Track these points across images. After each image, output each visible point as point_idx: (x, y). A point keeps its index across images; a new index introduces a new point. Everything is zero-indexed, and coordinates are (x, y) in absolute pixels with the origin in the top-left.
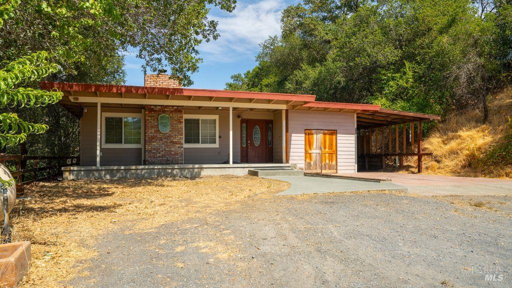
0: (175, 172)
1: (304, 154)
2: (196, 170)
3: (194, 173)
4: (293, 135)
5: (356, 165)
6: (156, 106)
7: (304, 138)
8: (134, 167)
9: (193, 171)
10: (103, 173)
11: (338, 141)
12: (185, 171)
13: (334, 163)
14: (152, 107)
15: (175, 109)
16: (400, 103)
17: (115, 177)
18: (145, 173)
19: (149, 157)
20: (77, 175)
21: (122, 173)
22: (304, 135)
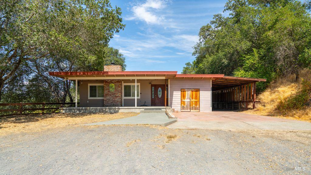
0: (107, 110)
1: (180, 102)
2: (117, 109)
3: (116, 111)
4: (174, 92)
5: (211, 108)
6: (108, 80)
7: (180, 94)
8: (88, 108)
9: (115, 110)
10: (76, 110)
11: (200, 95)
12: (111, 110)
13: (198, 106)
14: (107, 80)
15: (117, 81)
16: (251, 73)
17: (81, 112)
18: (94, 110)
19: (106, 103)
20: (66, 111)
21: (84, 111)
22: (180, 92)
